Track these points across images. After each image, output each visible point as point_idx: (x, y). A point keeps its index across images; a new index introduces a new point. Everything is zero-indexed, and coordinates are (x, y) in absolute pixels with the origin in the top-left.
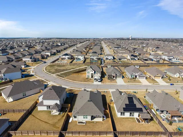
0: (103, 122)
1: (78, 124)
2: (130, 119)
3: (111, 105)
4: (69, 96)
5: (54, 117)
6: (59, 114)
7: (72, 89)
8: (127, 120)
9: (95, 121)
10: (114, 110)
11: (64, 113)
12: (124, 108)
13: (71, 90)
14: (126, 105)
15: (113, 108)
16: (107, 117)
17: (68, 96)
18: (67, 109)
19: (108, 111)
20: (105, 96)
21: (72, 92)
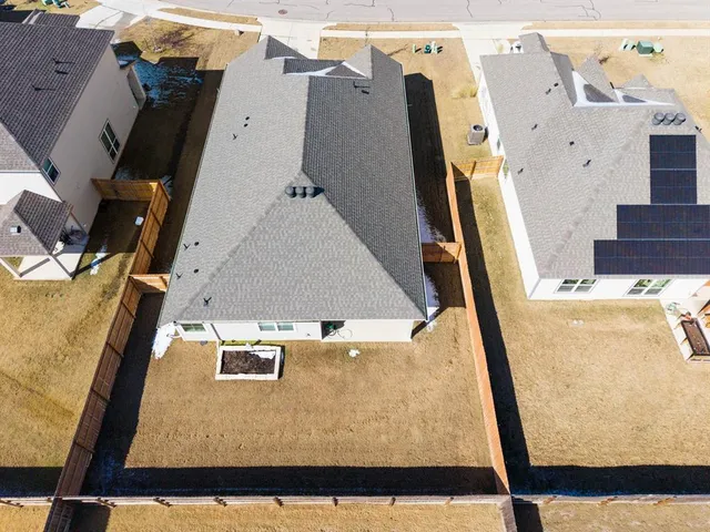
0: (418, 349)
1: (220, 377)
2: (625, 323)
3: (477, 179)
4: (164, 87)
5: (40, 303)
6: (74, 275)
7: (187, 28)
8: (598, 326)
9: (357, 346)
10: (499, 225)
11: (119, 257)
12: (600, 247)
13: (176, 36)
14: (624, 212)
15: (493, 205)
16: (448, 297)
17: (154, 94)
18: (139, 221)
19: (456, 250)
20: (430, 83)
21: (190, 53)
